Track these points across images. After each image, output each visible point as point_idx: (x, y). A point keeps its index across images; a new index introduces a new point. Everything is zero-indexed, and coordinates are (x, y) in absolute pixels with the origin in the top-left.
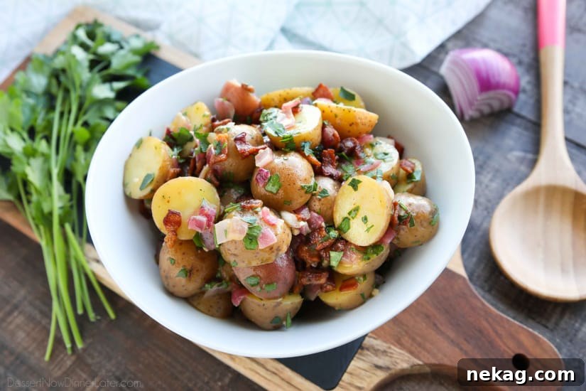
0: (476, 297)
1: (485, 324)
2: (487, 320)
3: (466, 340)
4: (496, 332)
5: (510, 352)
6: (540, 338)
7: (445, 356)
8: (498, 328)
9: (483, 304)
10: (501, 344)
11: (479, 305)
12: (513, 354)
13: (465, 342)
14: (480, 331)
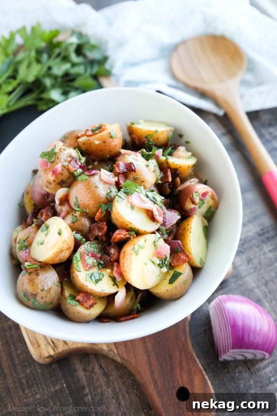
0: (185, 332)
1: (177, 353)
2: (180, 351)
3: (156, 356)
4: (181, 363)
5: (180, 382)
6: (209, 386)
7: (135, 357)
8: (184, 361)
9: (186, 340)
10: (179, 373)
11: (183, 339)
12: (181, 385)
13: (155, 358)
14: (170, 356)
